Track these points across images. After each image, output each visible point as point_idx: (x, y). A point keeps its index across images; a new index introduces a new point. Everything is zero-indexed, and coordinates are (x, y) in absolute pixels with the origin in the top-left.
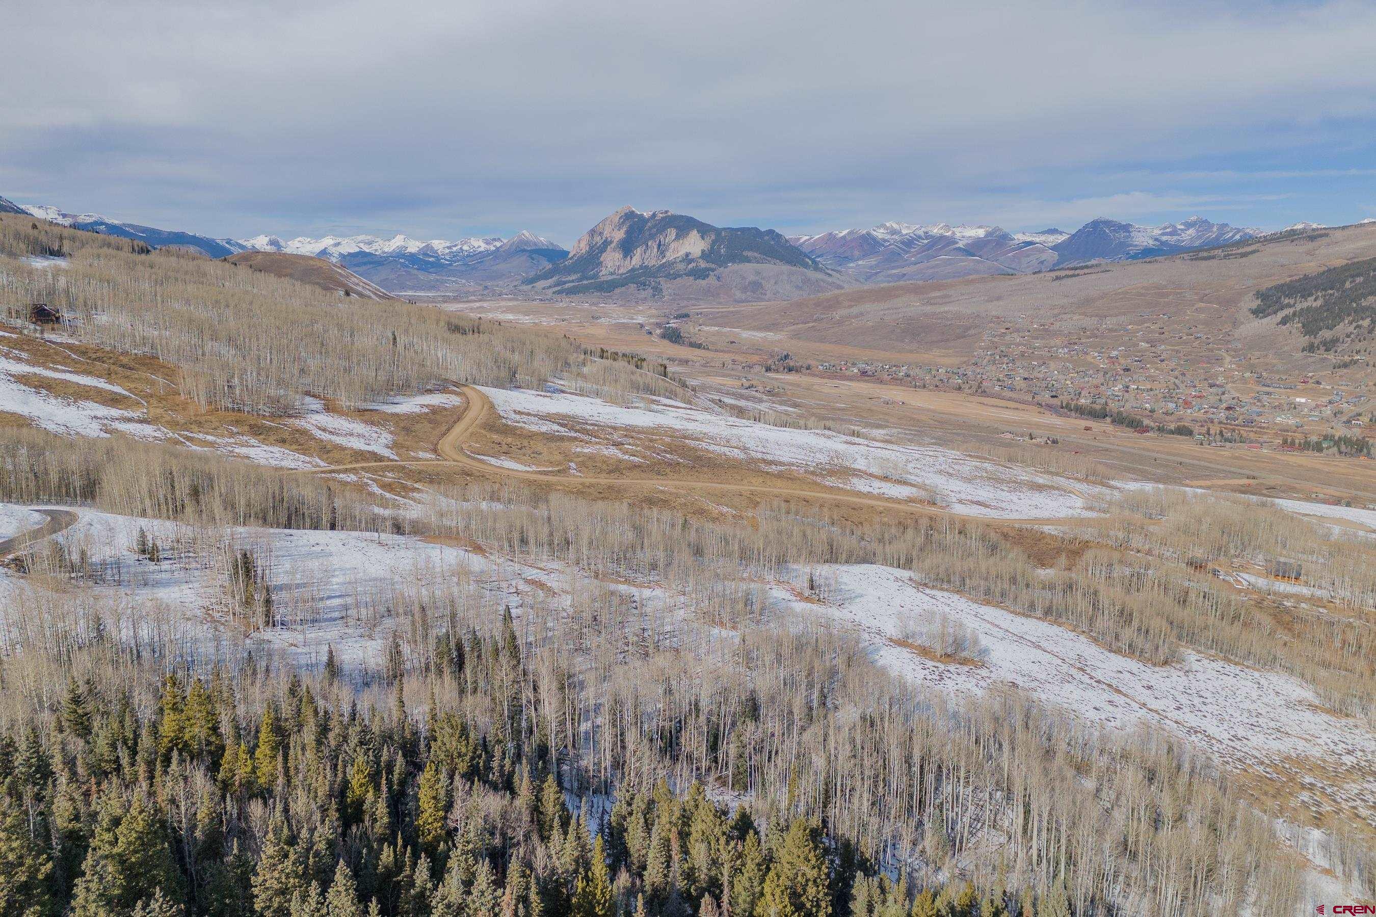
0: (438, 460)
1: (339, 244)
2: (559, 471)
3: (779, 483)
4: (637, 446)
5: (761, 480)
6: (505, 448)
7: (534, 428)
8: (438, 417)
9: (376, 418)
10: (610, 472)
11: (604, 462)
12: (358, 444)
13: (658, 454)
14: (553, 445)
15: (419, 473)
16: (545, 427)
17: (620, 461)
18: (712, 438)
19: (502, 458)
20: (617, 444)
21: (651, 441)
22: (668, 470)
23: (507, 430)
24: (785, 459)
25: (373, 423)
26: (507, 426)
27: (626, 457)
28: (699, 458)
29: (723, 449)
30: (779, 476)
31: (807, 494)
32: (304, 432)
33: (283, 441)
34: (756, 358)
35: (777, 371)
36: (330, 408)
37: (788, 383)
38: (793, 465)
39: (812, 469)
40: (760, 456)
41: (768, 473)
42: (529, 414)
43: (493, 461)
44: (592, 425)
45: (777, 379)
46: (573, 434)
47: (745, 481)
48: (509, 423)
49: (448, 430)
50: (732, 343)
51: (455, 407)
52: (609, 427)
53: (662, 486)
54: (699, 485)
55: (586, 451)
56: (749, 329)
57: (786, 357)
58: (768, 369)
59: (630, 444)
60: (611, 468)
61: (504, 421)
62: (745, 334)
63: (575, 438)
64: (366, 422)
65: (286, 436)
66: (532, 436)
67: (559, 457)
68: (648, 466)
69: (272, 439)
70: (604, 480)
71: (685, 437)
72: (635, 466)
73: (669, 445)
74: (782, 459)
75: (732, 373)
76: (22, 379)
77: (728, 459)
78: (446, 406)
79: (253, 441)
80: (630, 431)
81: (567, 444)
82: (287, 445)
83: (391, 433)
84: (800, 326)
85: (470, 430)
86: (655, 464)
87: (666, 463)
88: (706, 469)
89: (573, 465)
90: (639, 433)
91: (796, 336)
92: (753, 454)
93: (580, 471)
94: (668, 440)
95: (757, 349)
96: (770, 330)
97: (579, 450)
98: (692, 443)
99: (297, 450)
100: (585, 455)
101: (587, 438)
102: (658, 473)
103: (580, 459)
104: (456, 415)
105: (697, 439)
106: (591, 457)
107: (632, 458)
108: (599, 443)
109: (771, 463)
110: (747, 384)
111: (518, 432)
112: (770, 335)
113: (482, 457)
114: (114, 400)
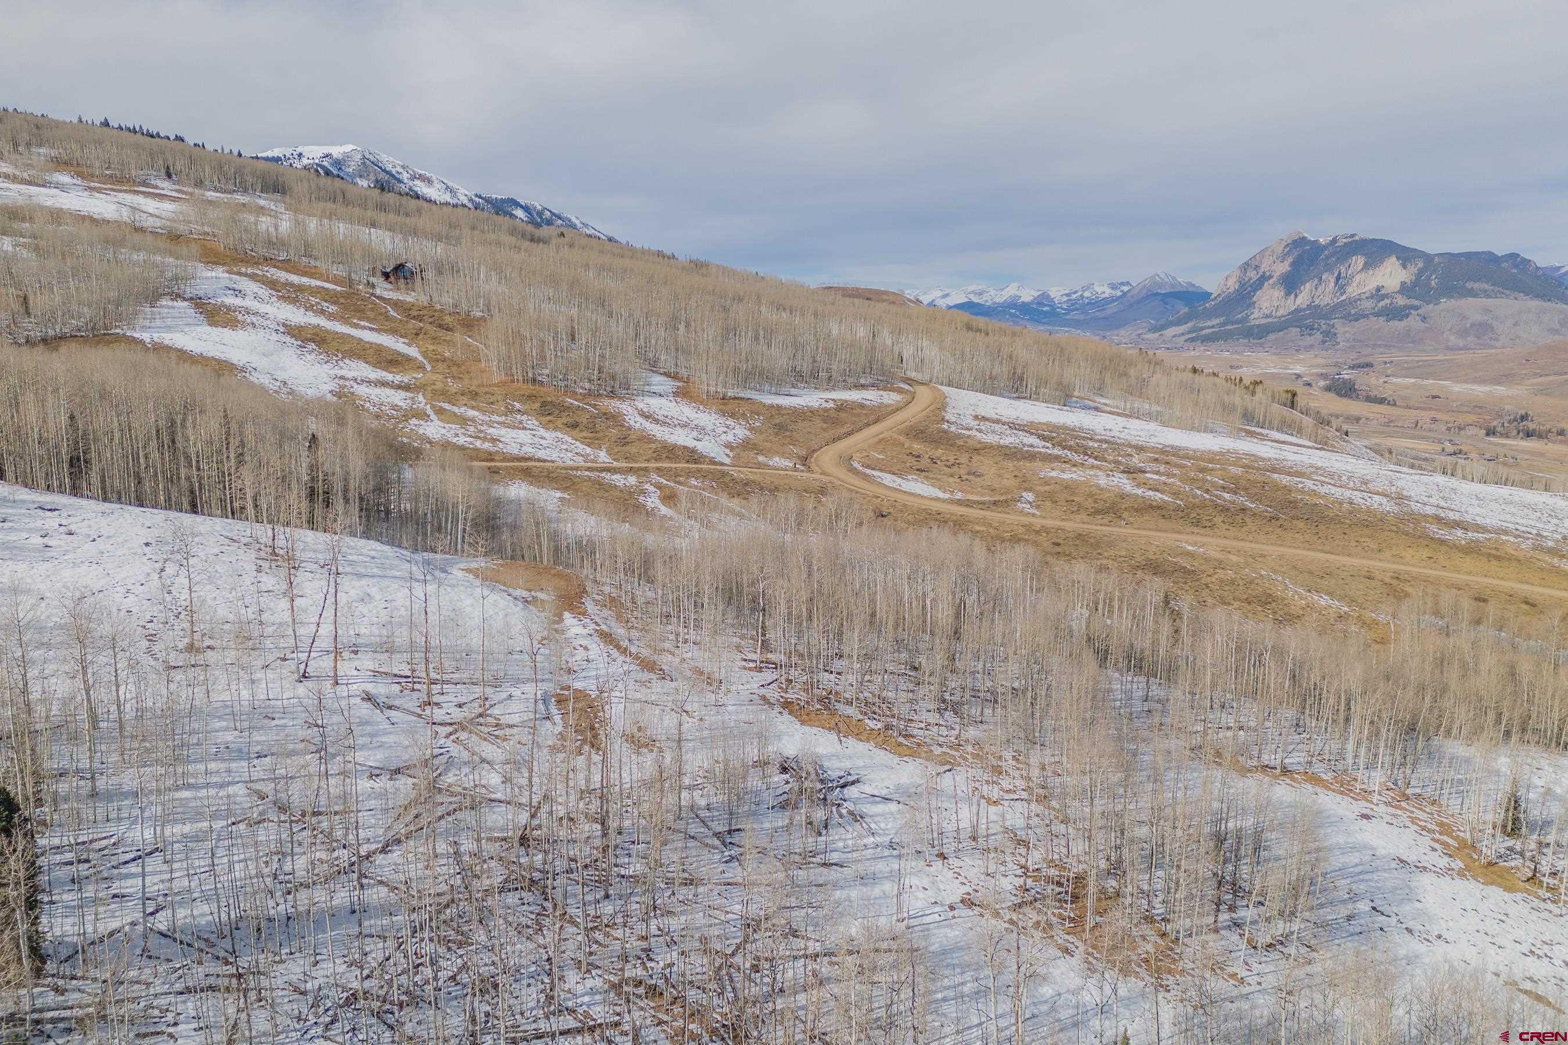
0: (796, 470)
1: (947, 295)
2: (995, 503)
3: (1468, 562)
4: (1169, 475)
5: (1425, 553)
6: (925, 462)
7: (990, 439)
8: (843, 415)
9: (744, 408)
10: (1097, 512)
11: (1091, 495)
12: (682, 438)
13: (1207, 491)
14: (1010, 464)
15: (746, 484)
16: (1009, 440)
17: (1123, 496)
18: (1331, 475)
19: (910, 477)
20: (1128, 471)
21: (1203, 470)
22: (1218, 520)
23: (945, 439)
24: (1490, 521)
25: (732, 415)
26: (946, 432)
27: (1139, 492)
28: (1293, 504)
29: (1348, 493)
30: (1471, 549)
31: (1535, 591)
32: (614, 418)
33: (575, 426)
34: (1471, 418)
35: (1507, 436)
36: (684, 393)
37: (1523, 451)
38: (1506, 532)
39: (1550, 544)
40: (1429, 510)
41: (1442, 542)
42: (997, 421)
43: (888, 479)
44: (1100, 441)
45: (1504, 445)
46: (1057, 451)
47: (1387, 554)
48: (953, 428)
49: (849, 434)
50: (1434, 397)
51: (881, 406)
52: (1130, 446)
53: (1195, 544)
54: (1273, 550)
55: (1065, 476)
56: (1466, 382)
57: (1524, 418)
58: (1491, 432)
59: (1157, 473)
60: (1100, 505)
61: (945, 426)
62: (1457, 388)
63: (1057, 458)
64: (723, 413)
65: (583, 419)
66: (981, 449)
67: (1009, 482)
68: (1178, 508)
69: (559, 423)
70: (1074, 525)
71: (1274, 470)
72: (1151, 507)
73: (1236, 480)
74: (1480, 521)
75: (1429, 434)
76: (294, 331)
77: (1354, 509)
78: (868, 403)
79: (532, 422)
80: (1167, 456)
81: (1038, 464)
82: (575, 432)
83: (751, 429)
84: (1551, 378)
85: (881, 436)
86: (1194, 507)
87: (1216, 506)
88: (1301, 524)
89: (1030, 496)
90: (1187, 457)
91: (1544, 391)
92: (1415, 507)
93: (1038, 507)
94: (1239, 471)
95: (1477, 407)
96: (1499, 383)
97: (1054, 474)
98: (1285, 480)
99: (583, 441)
100: (1057, 482)
101: (1076, 458)
102: (1197, 523)
103: (1047, 488)
104: (878, 414)
105: (1300, 474)
106: (1069, 487)
107: (1151, 493)
108: (1098, 468)
109: (1457, 524)
110: (1450, 448)
111: (960, 442)
112: (1500, 390)
113: (876, 473)
114: (392, 361)
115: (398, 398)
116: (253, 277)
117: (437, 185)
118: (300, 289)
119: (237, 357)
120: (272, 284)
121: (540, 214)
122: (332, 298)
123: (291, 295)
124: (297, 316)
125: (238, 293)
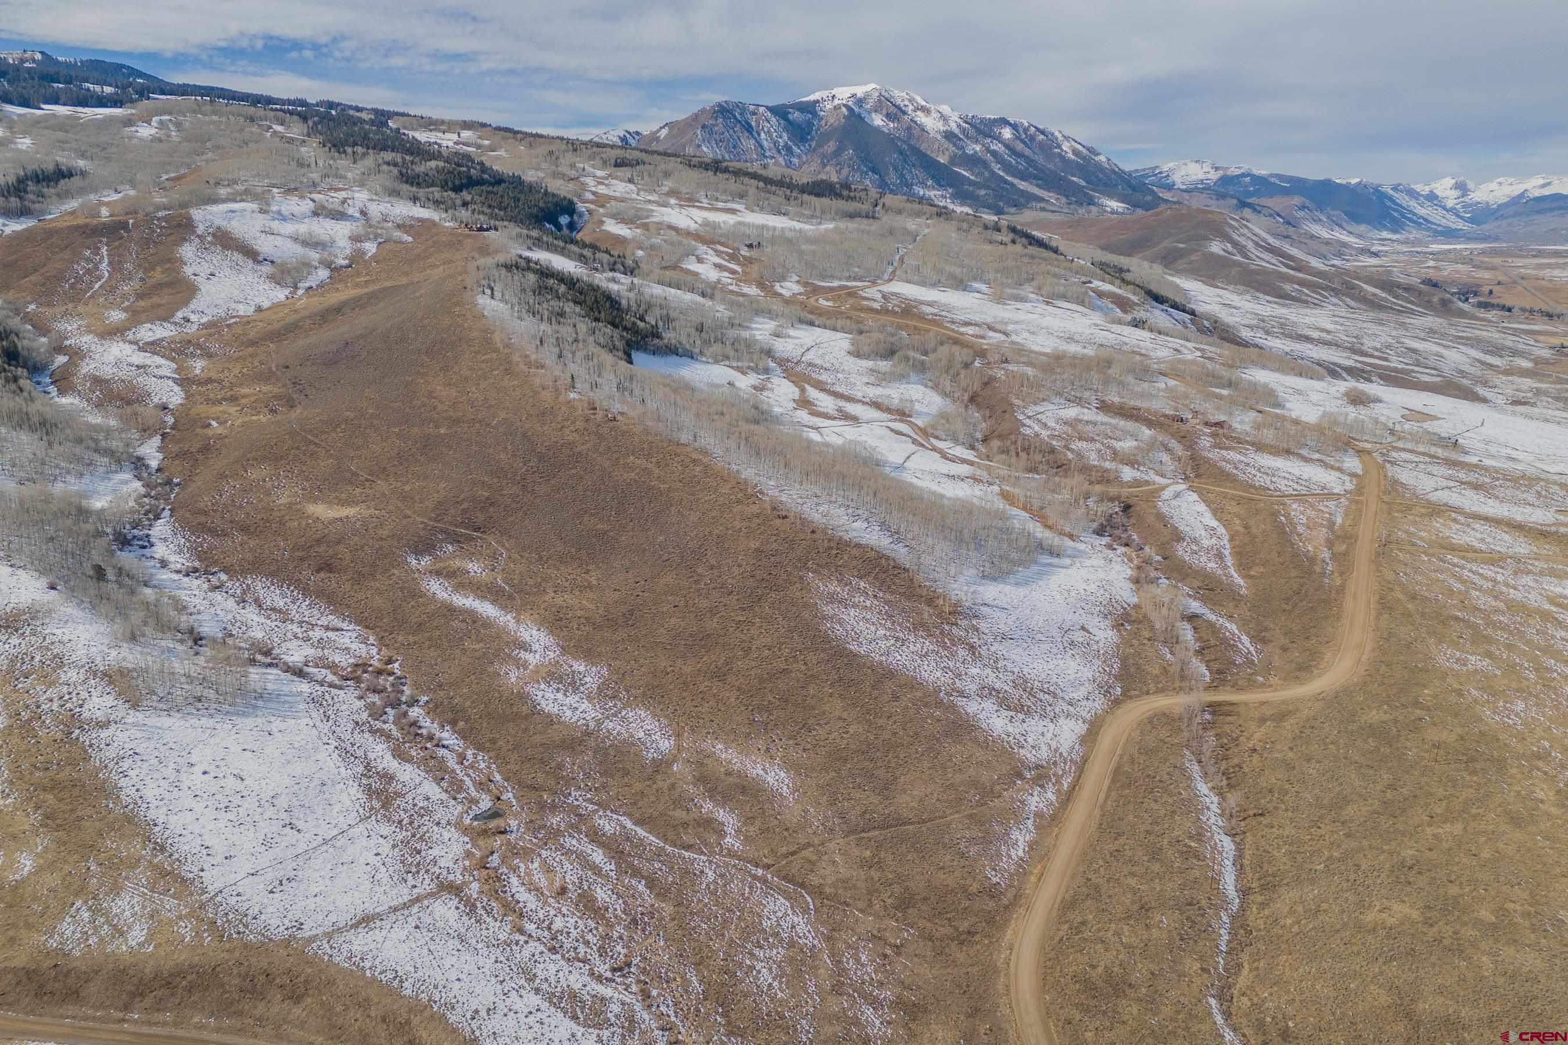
1: (1549, 184)
114: (733, 272)
115: (729, 281)
116: (712, 249)
117: (934, 115)
118: (722, 252)
119: (700, 271)
120: (716, 251)
121: (1026, 130)
122: (727, 254)
123: (718, 253)
124: (718, 260)
125: (707, 254)
